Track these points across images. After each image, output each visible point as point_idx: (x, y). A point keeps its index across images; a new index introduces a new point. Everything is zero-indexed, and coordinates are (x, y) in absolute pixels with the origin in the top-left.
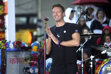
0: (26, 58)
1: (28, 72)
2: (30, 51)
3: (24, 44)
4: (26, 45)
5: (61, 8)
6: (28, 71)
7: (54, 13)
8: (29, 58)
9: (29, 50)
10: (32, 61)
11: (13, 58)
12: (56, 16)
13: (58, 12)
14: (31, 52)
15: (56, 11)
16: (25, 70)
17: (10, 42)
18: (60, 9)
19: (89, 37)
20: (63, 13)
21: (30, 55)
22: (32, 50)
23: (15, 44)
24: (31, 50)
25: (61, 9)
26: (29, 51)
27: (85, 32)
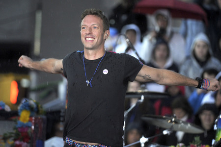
0: (5, 134)
2: (15, 121)
3: (4, 105)
4: (8, 109)
5: (102, 19)
7: (83, 28)
8: (13, 135)
9: (14, 118)
10: (18, 143)
12: (88, 36)
13: (95, 27)
14: (16, 123)
15: (89, 25)
18: (99, 21)
19: (140, 99)
20: (104, 31)
21: (15, 128)
22: (19, 119)
24: (17, 118)
25: (102, 21)
26: (11, 120)
27: (132, 87)
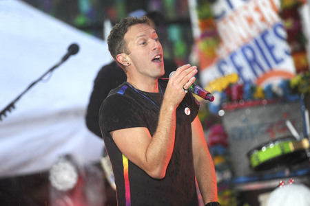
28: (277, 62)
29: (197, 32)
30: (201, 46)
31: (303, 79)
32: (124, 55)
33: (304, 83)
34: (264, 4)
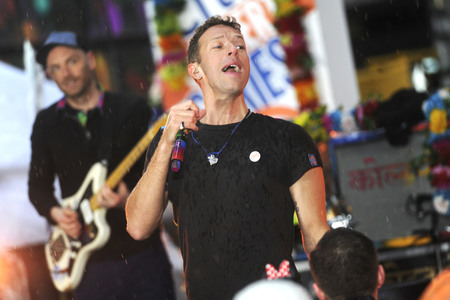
1: (426, 214)
6: (426, 206)
10: (438, 170)
11: (362, 166)
16: (413, 208)
17: (340, 108)
23: (361, 115)
28: (275, 94)
29: (158, 53)
30: (163, 75)
31: (311, 118)
32: (195, 64)
33: (313, 124)
34: (254, 11)
